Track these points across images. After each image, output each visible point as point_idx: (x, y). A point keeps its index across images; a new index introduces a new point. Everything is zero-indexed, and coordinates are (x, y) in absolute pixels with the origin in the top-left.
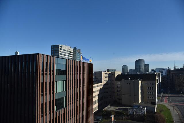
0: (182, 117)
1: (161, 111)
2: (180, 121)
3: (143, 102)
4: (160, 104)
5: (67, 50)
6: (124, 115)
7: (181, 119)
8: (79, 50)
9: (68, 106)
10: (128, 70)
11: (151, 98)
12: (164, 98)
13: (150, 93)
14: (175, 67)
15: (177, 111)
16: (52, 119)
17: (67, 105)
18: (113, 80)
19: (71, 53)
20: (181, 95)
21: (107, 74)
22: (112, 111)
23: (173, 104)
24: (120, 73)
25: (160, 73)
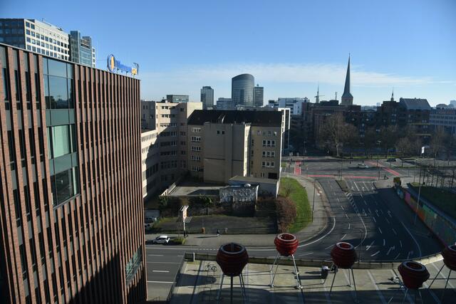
0: (326, 202)
1: (288, 192)
2: (323, 209)
3: (252, 174)
4: (286, 178)
5: (49, 37)
6: (211, 206)
7: (325, 204)
8: (88, 39)
9: (83, 192)
10: (216, 100)
11: (268, 164)
12: (294, 165)
13: (268, 153)
14: (317, 97)
15: (318, 190)
16: (45, 227)
17: (82, 188)
18: (182, 124)
19: (64, 48)
20: (326, 157)
21: (167, 107)
22: (181, 197)
23: (312, 176)
24: (200, 106)
25: (289, 109)
